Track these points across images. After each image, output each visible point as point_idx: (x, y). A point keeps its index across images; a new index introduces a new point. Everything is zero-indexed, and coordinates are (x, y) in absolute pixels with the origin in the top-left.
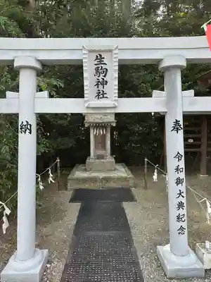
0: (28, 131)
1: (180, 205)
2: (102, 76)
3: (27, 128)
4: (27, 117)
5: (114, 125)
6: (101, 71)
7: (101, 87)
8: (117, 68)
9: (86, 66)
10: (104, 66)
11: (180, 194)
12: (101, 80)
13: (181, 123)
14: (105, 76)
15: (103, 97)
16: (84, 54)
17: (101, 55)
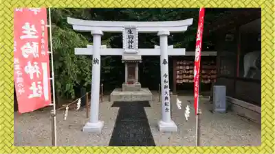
1: (166, 98)
3: (96, 62)
4: (97, 57)
5: (141, 62)
6: (130, 37)
7: (130, 43)
10: (132, 35)
11: (166, 93)
13: (167, 60)
14: (132, 39)
15: (131, 48)
16: (123, 29)
17: (130, 30)
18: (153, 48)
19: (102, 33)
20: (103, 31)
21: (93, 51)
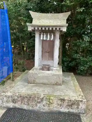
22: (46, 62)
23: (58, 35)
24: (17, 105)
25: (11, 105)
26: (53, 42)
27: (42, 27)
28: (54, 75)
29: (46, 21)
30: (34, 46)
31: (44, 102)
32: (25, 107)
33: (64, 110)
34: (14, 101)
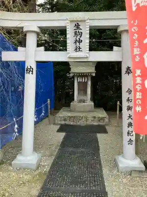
0: (31, 72)
1: (130, 125)
2: (78, 37)
3: (30, 70)
4: (31, 63)
5: (94, 75)
6: (78, 34)
7: (78, 44)
8: (88, 32)
9: (69, 31)
10: (80, 31)
11: (129, 117)
12: (78, 39)
14: (80, 37)
15: (79, 51)
16: (68, 23)
17: (78, 24)
18: (111, 49)
19: (38, 30)
20: (39, 27)
21: (26, 56)
22: (82, 98)
23: (90, 78)
24: (67, 123)
25: (63, 122)
26: (87, 82)
27: (79, 73)
28: (88, 105)
29: (81, 68)
30: (74, 85)
31: (83, 120)
32: (72, 123)
33: (95, 124)
34: (65, 120)
